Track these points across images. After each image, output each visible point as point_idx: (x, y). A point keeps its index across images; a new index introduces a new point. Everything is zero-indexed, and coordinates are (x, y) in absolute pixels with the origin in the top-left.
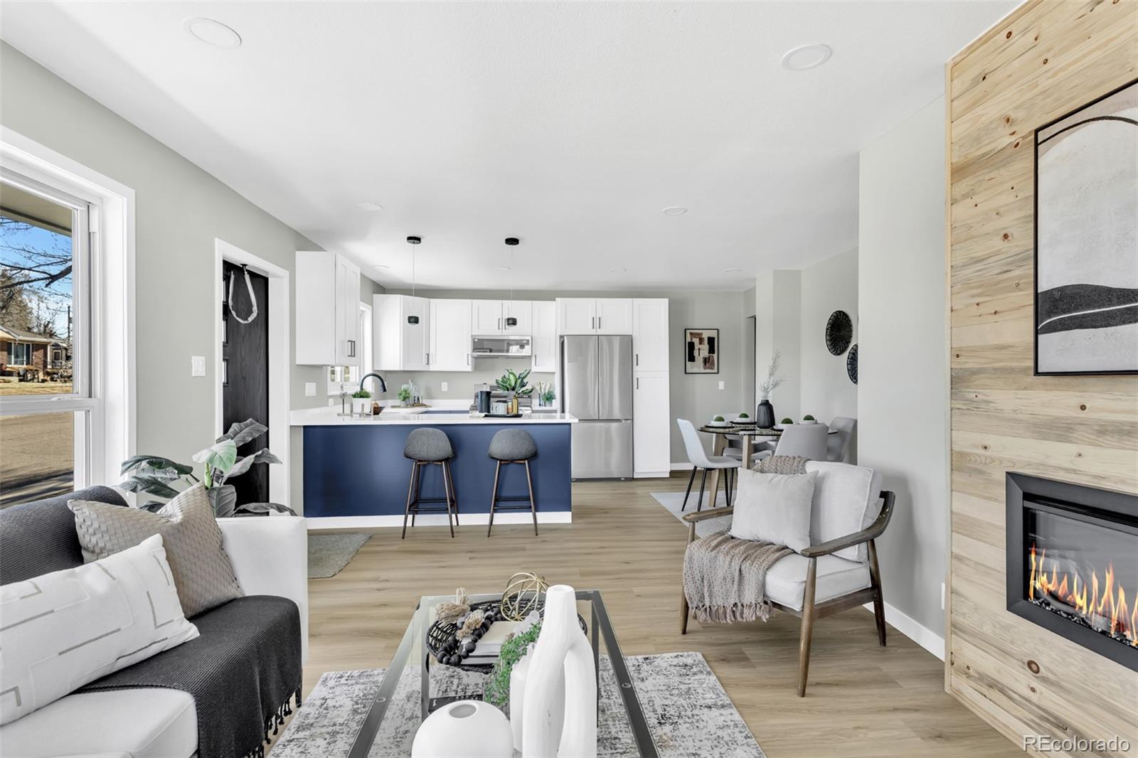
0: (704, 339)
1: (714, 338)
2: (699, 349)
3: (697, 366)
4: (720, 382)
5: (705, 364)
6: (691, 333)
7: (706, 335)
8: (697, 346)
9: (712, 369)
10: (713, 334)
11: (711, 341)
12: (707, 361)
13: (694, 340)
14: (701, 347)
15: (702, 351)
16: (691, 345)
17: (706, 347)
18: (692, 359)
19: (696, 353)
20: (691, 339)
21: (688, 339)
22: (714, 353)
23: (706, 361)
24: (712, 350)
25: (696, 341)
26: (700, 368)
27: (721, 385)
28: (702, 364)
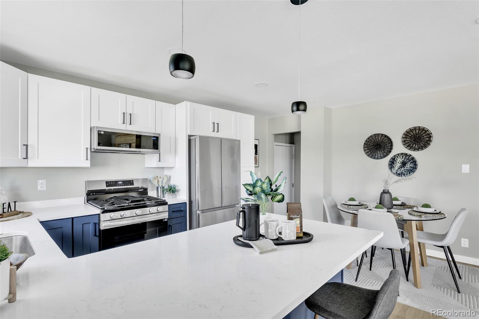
1: (257, 145)
4: (259, 172)
9: (257, 164)
10: (257, 143)
22: (257, 155)
24: (256, 153)
27: (259, 174)
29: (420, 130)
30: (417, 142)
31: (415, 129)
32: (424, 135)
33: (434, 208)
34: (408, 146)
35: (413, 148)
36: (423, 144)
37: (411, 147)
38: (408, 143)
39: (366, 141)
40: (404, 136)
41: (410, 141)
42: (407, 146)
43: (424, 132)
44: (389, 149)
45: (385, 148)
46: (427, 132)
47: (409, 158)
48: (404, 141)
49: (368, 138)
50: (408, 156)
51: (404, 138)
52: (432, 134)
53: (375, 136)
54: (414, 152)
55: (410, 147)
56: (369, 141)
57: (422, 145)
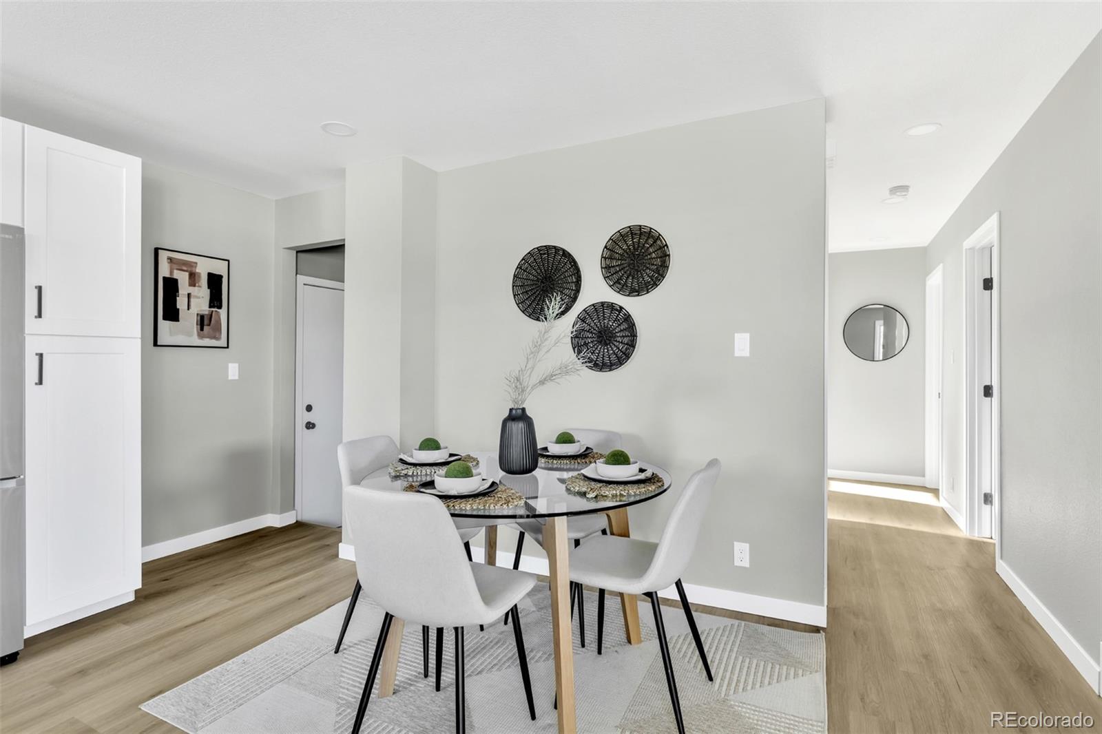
0: (199, 274)
1: (221, 277)
2: (189, 295)
3: (182, 331)
4: (230, 365)
5: (202, 329)
6: (170, 260)
7: (204, 268)
8: (184, 288)
9: (218, 338)
10: (219, 268)
11: (215, 282)
12: (206, 322)
13: (177, 275)
14: (194, 291)
15: (194, 300)
16: (171, 286)
17: (202, 294)
18: (172, 314)
19: (181, 303)
20: (171, 273)
21: (164, 271)
22: (220, 307)
23: (203, 321)
24: (216, 300)
25: (182, 278)
26: (190, 335)
27: (233, 371)
28: (195, 328)
29: (643, 237)
30: (636, 270)
31: (632, 233)
32: (651, 250)
33: (638, 464)
34: (618, 282)
35: (627, 286)
36: (648, 276)
37: (623, 286)
38: (617, 272)
39: (519, 267)
40: (607, 254)
41: (622, 267)
42: (615, 283)
43: (651, 241)
44: (572, 290)
45: (564, 289)
46: (659, 242)
47: (618, 316)
48: (606, 268)
49: (523, 259)
50: (617, 310)
51: (605, 258)
52: (667, 247)
53: (541, 254)
54: (629, 297)
55: (620, 283)
56: (527, 268)
57: (647, 278)
